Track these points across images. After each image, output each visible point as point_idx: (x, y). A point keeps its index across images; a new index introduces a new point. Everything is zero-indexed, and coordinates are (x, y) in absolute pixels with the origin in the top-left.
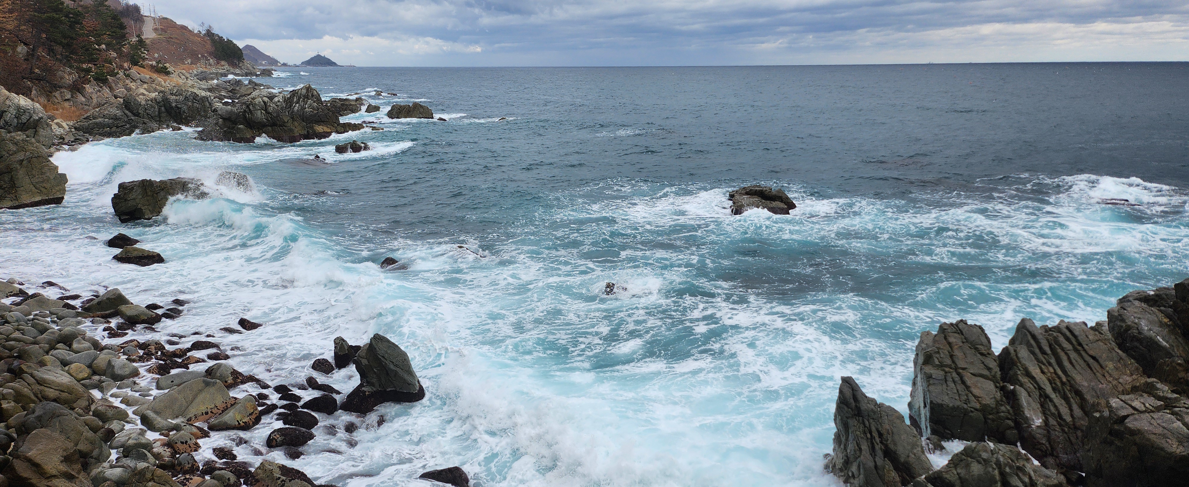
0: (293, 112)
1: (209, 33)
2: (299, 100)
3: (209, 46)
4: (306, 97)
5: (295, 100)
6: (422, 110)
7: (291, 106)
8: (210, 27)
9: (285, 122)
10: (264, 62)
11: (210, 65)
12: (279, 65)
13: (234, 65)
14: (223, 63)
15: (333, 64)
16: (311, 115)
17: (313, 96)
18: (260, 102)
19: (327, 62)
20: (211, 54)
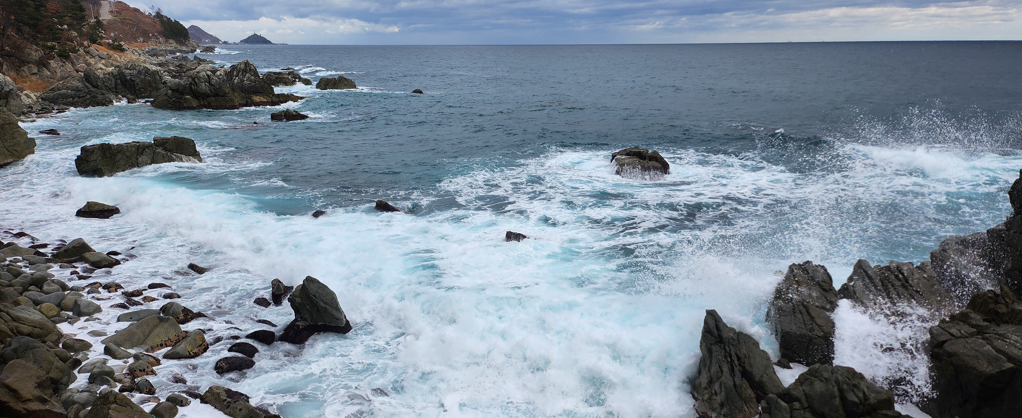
0: (233, 84)
1: (159, 15)
2: (238, 73)
3: (158, 26)
4: (245, 71)
5: (235, 73)
6: (346, 82)
7: (231, 79)
8: (159, 9)
9: (226, 93)
10: (207, 41)
11: (160, 43)
12: (221, 43)
13: (181, 43)
14: (171, 41)
15: (268, 42)
16: (250, 87)
17: (250, 70)
18: (204, 76)
19: (263, 41)
20: (160, 33)
